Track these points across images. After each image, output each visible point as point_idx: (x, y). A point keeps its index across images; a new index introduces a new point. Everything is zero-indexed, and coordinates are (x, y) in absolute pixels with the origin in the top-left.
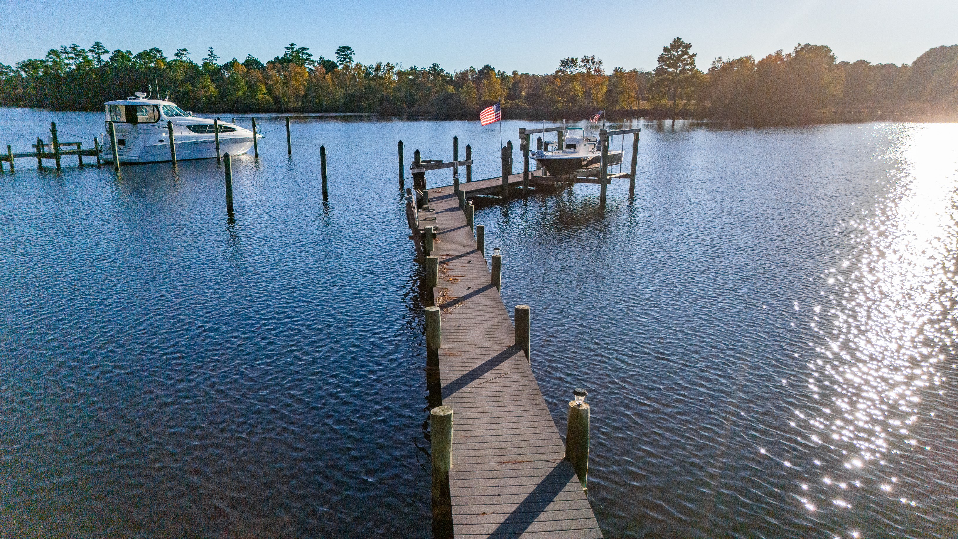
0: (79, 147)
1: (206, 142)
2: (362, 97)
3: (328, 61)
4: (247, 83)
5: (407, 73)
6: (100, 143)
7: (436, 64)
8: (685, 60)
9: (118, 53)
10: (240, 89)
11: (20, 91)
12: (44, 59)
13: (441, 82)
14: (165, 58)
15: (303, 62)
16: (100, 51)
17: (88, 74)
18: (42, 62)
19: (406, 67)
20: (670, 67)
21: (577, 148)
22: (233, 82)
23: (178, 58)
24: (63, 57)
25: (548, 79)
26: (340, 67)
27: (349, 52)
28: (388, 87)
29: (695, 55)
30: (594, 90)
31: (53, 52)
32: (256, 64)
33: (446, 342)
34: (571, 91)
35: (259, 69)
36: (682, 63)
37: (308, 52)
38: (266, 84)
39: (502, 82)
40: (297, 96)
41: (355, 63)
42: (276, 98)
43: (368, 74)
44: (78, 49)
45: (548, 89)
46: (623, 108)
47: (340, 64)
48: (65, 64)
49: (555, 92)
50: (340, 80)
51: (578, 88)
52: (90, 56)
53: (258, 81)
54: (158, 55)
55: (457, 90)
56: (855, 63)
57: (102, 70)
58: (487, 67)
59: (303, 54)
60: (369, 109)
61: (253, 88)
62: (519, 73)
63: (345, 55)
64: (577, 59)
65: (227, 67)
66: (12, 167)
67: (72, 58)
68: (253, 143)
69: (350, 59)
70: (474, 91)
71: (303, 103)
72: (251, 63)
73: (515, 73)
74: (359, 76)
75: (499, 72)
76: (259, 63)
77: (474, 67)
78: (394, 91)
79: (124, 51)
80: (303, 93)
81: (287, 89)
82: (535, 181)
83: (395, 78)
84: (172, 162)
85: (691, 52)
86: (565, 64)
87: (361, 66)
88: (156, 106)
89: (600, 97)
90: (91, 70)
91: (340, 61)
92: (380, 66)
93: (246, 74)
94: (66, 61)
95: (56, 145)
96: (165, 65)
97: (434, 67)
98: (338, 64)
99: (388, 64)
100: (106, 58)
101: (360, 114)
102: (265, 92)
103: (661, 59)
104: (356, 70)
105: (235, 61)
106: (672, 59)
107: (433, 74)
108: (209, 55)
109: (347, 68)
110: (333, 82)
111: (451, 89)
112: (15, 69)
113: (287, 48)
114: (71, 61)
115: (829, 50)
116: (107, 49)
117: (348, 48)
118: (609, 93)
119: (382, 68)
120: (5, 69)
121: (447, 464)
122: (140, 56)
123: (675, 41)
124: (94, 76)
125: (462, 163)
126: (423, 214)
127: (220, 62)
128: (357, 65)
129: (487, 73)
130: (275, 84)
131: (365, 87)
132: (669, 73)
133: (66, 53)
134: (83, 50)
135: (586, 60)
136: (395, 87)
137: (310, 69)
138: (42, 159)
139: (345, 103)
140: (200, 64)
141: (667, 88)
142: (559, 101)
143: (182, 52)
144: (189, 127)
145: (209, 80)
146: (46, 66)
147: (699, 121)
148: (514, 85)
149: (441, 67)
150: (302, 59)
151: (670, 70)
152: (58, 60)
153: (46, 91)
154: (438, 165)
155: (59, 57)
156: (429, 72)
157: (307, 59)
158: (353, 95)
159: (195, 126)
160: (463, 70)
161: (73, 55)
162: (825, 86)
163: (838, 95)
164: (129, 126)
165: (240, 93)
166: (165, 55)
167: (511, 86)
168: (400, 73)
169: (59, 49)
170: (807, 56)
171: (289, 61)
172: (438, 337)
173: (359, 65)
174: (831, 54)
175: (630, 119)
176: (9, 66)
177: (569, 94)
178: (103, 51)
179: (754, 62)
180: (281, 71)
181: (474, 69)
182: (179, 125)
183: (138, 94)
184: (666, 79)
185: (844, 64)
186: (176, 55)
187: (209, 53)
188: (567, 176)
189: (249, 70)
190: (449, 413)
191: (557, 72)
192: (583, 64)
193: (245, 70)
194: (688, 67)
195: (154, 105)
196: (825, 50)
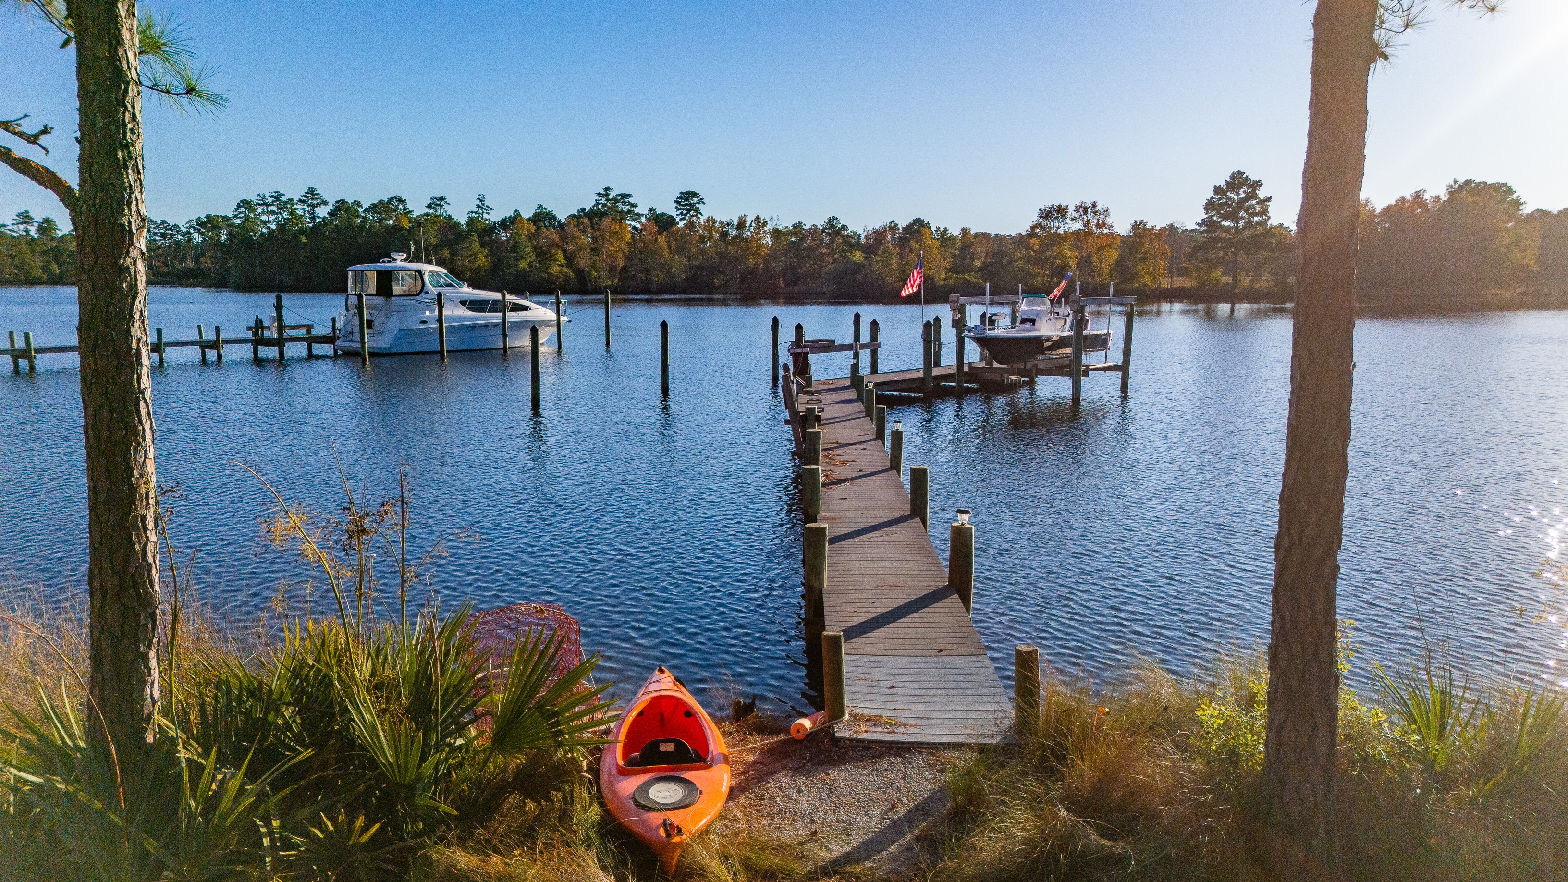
0: (309, 332)
1: (486, 326)
2: (714, 270)
3: (663, 214)
4: (535, 248)
5: (790, 233)
6: (339, 325)
7: (835, 218)
8: (1251, 206)
9: (341, 205)
10: (523, 258)
11: (190, 264)
12: (230, 215)
13: (842, 247)
14: (410, 212)
15: (623, 216)
16: (315, 202)
17: (295, 235)
18: (225, 218)
19: (785, 223)
20: (1226, 219)
21: (1038, 324)
22: (514, 247)
23: (431, 211)
24: (260, 211)
25: (1020, 240)
26: (681, 224)
27: (695, 200)
28: (756, 254)
29: (1269, 199)
30: (1095, 257)
31: (245, 203)
32: (550, 219)
33: (826, 509)
34: (1056, 257)
35: (554, 227)
36: (1246, 212)
37: (631, 200)
38: (564, 251)
39: (941, 245)
40: (612, 268)
41: (705, 217)
42: (580, 273)
43: (724, 235)
44: (283, 199)
45: (1018, 255)
46: (1146, 285)
47: (681, 220)
48: (262, 221)
49: (1029, 260)
50: (681, 243)
51: (1069, 254)
52: (300, 209)
53: (552, 245)
54: (401, 207)
55: (866, 258)
56: (1560, 212)
57: (317, 230)
58: (918, 222)
59: (624, 203)
60: (725, 289)
61: (543, 256)
62: (972, 232)
63: (690, 205)
64: (1067, 207)
65: (504, 224)
66: (220, 357)
67: (272, 212)
68: (555, 328)
69: (697, 211)
70: (895, 260)
71: (621, 279)
72: (542, 218)
73: (965, 231)
74: (711, 238)
75: (938, 229)
76: (554, 218)
77: (896, 222)
78: (766, 261)
79: (350, 201)
80: (622, 264)
81: (597, 258)
82: (974, 374)
83: (768, 240)
84: (441, 352)
85: (1262, 194)
86: (1046, 214)
87: (714, 221)
88: (419, 272)
89: (1105, 267)
90: (302, 231)
91: (682, 214)
92: (745, 221)
93: (534, 234)
94: (264, 218)
95: (281, 328)
96: (410, 222)
97: (831, 222)
98: (678, 219)
99: (758, 217)
100: (322, 212)
101: (711, 296)
102: (563, 262)
103: (1209, 206)
104: (705, 228)
105: (517, 214)
106: (1230, 206)
107: (829, 234)
108: (478, 206)
109: (691, 225)
110: (669, 247)
111: (858, 256)
112: (184, 230)
113: (599, 194)
114: (272, 218)
115: (1510, 191)
116: (325, 198)
117: (695, 194)
118: (1120, 262)
119: (748, 224)
120: (171, 229)
121: (821, 581)
122: (373, 208)
123: (1233, 176)
124: (303, 239)
125: (864, 346)
126: (803, 398)
127: (494, 217)
128: (708, 221)
129: (918, 231)
130: (580, 249)
131: (720, 255)
132: (1224, 228)
133: (265, 204)
134: (291, 200)
135: (1082, 209)
136: (769, 255)
137: (634, 228)
138: (259, 348)
139: (687, 278)
140: (463, 220)
141: (1221, 254)
142: (1036, 275)
143: (437, 202)
144: (463, 303)
145: (477, 244)
146: (232, 225)
147: (1277, 306)
148: (962, 249)
149: (843, 222)
150: (621, 212)
151: (1226, 223)
152: (252, 215)
153: (230, 263)
154: (829, 346)
155: (253, 211)
156: (823, 231)
157: (629, 212)
158: (700, 268)
159: (471, 302)
160: (877, 227)
161: (274, 208)
162: (1503, 251)
163: (1529, 265)
164: (380, 300)
165: (523, 264)
166: (410, 207)
167: (957, 252)
168: (776, 233)
169: (254, 198)
170: (1470, 200)
171: (601, 215)
172: (818, 500)
173: (711, 221)
174: (1515, 196)
175: (1159, 302)
176: (176, 226)
177: (1053, 263)
178: (319, 201)
179: (1374, 211)
180: (589, 230)
181: (896, 225)
182: (451, 300)
183: (394, 255)
184: (1219, 239)
185: (1541, 214)
186: (429, 206)
187: (478, 202)
188: (1022, 365)
189: (539, 228)
190: (823, 526)
191: (1033, 228)
192: (1077, 215)
193: (533, 229)
194: (1256, 219)
195: (415, 271)
196: (1503, 190)
